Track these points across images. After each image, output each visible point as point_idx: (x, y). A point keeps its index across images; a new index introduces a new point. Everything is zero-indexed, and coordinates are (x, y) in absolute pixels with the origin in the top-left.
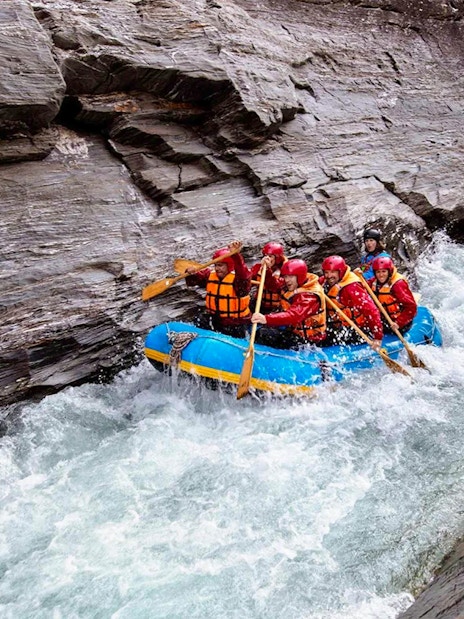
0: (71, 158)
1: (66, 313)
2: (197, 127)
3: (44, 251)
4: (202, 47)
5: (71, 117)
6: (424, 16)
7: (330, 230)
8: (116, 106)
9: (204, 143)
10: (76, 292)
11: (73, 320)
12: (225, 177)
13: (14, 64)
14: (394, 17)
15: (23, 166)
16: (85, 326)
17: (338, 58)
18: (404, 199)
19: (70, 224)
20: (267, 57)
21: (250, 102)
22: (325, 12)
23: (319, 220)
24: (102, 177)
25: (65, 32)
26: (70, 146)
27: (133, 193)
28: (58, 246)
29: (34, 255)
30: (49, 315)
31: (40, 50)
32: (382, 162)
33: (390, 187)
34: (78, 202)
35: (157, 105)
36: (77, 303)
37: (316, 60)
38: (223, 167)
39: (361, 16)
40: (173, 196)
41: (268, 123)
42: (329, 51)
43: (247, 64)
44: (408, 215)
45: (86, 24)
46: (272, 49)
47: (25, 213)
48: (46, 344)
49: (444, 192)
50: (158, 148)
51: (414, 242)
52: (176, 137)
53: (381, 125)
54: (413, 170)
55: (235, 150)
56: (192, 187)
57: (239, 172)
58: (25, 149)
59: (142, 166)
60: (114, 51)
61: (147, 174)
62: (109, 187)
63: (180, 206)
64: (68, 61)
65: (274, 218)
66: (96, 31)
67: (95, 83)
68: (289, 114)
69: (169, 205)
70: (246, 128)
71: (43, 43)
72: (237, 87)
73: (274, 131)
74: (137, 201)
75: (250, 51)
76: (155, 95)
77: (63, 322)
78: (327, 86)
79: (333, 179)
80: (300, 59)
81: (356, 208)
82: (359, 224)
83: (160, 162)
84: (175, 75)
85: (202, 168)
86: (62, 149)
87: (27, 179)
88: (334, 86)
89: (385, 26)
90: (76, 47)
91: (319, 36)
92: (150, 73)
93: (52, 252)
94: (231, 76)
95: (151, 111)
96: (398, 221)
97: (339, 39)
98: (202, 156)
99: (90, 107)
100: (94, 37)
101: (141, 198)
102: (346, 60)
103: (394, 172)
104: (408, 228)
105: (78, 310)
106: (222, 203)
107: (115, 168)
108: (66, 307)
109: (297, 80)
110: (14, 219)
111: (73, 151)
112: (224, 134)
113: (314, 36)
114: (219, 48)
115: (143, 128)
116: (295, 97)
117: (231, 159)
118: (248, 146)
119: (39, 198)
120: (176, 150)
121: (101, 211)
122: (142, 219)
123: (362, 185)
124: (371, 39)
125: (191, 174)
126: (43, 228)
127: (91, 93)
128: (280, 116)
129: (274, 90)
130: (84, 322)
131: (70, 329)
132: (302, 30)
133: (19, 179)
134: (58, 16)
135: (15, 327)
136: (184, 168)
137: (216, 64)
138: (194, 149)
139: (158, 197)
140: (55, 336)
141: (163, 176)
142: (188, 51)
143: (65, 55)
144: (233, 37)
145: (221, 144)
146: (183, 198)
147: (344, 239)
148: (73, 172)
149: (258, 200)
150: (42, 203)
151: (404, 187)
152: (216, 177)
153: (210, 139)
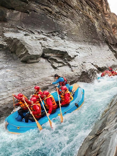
0: (42, 62)
1: (47, 84)
2: (61, 57)
3: (36, 77)
4: (63, 47)
5: (43, 56)
6: (94, 43)
7: (83, 70)
8: (50, 55)
9: (62, 60)
10: (48, 80)
11: (48, 85)
12: (66, 65)
13: (35, 49)
14: (90, 43)
15: (35, 63)
16: (50, 85)
17: (83, 48)
18: (94, 66)
19: (41, 72)
20: (72, 48)
21: (69, 54)
22: (81, 42)
23: (82, 69)
24: (47, 65)
25: (43, 45)
26: (42, 60)
27: (51, 67)
28: (38, 76)
29: (34, 77)
30: (44, 84)
31: (39, 47)
32: (91, 60)
33: (92, 64)
34: (42, 69)
35: (56, 54)
36: (48, 82)
37: (79, 49)
38: (65, 63)
39: (86, 43)
40: (57, 68)
41: (72, 57)
42: (81, 47)
43: (69, 49)
44: (95, 68)
45: (47, 44)
46: (73, 47)
47: (34, 70)
48: (44, 88)
49: (100, 65)
50: (55, 61)
51: (96, 72)
52: (58, 59)
53: (91, 55)
54: (96, 62)
55: (67, 61)
56: (60, 66)
57: (68, 64)
58: (35, 61)
59: (53, 63)
60: (50, 48)
61: (53, 65)
62: (48, 66)
63: (58, 69)
64: (43, 49)
65: (73, 71)
66: (48, 45)
67: (47, 52)
68: (75, 56)
69: (57, 69)
70: (69, 58)
71: (40, 47)
72: (68, 52)
73: (73, 58)
74: (52, 69)
75: (70, 47)
76: (56, 53)
77: (46, 85)
78: (81, 52)
79: (84, 63)
80: (77, 49)
81: (87, 67)
82: (88, 69)
83: (56, 63)
84: (59, 51)
85: (62, 64)
86: (41, 61)
87: (35, 65)
88: (82, 52)
89: (89, 44)
90: (45, 47)
91: (80, 46)
92: (55, 50)
93: (37, 77)
94: (67, 51)
95: (55, 55)
96: (94, 69)
97: (83, 46)
98: (62, 62)
99: (46, 55)
100: (48, 46)
101: (52, 68)
102: (84, 49)
103: (93, 62)
104: (95, 70)
105: (49, 83)
106: (65, 69)
107: (49, 64)
108: (47, 83)
109: (77, 51)
110: (32, 71)
111: (43, 61)
112: (65, 59)
113: (79, 45)
114: (65, 47)
115: (54, 58)
116: (76, 54)
117: (67, 62)
118: (69, 60)
119: (36, 68)
120: (58, 61)
121: (46, 70)
122: (52, 71)
123: (88, 64)
124: (87, 46)
125: (60, 65)
126: (36, 73)
127: (46, 53)
128: (74, 56)
129: (73, 53)
130: (49, 85)
131: (47, 86)
132: (77, 45)
133: (34, 65)
134: (43, 43)
135: (40, 86)
136: (59, 64)
137: (65, 49)
138: (61, 61)
139: (55, 68)
140: (45, 87)
141: (56, 65)
142: (61, 47)
143: (43, 48)
144: (67, 46)
145: (65, 60)
146: (59, 68)
147: (86, 72)
148: (42, 64)
149: (71, 69)
150: (37, 69)
151: (94, 64)
152: (64, 65)
153: (64, 59)
